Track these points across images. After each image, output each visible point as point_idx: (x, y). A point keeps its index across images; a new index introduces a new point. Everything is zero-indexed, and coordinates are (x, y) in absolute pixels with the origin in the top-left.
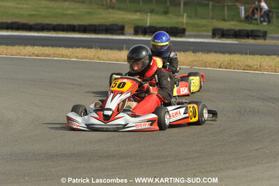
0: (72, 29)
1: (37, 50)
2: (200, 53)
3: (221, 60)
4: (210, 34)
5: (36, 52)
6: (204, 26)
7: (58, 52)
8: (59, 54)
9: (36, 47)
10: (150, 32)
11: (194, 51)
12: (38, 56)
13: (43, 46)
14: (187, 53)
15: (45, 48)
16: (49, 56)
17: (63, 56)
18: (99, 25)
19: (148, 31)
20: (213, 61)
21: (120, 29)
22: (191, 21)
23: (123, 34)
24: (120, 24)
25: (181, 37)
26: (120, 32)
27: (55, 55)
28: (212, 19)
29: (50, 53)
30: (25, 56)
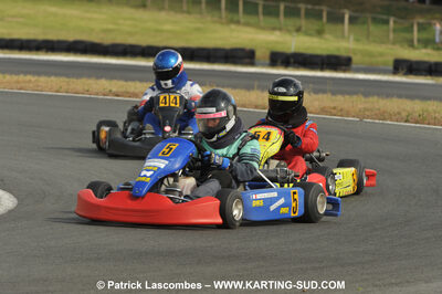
2: (375, 98)
3: (408, 109)
4: (391, 68)
5: (114, 90)
6: (381, 55)
9: (115, 82)
10: (295, 62)
11: (366, 95)
12: (117, 96)
13: (126, 80)
14: (355, 97)
15: (130, 83)
18: (215, 50)
19: (292, 60)
20: (397, 110)
21: (248, 57)
22: (360, 47)
23: (252, 64)
24: (248, 48)
25: (345, 71)
26: (247, 60)
28: (394, 43)
29: (137, 91)
30: (97, 94)
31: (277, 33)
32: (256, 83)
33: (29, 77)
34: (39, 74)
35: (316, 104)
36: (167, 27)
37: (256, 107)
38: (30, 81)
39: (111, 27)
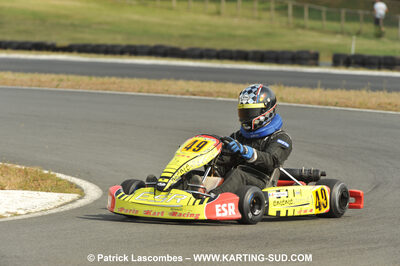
0: (243, 56)
1: (193, 86)
5: (191, 90)
7: (223, 90)
8: (224, 93)
9: (192, 82)
10: (355, 63)
12: (194, 95)
13: (202, 80)
15: (205, 83)
16: (210, 94)
17: (230, 95)
18: (283, 53)
19: (353, 61)
21: (312, 58)
23: (317, 65)
24: (313, 51)
26: (312, 61)
27: (219, 94)
29: (211, 91)
30: (175, 94)
31: (339, 37)
32: (319, 82)
33: (113, 79)
34: (122, 76)
35: (374, 100)
36: (240, 32)
37: (320, 104)
38: (114, 83)
39: (189, 32)
